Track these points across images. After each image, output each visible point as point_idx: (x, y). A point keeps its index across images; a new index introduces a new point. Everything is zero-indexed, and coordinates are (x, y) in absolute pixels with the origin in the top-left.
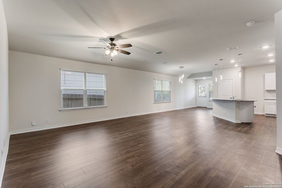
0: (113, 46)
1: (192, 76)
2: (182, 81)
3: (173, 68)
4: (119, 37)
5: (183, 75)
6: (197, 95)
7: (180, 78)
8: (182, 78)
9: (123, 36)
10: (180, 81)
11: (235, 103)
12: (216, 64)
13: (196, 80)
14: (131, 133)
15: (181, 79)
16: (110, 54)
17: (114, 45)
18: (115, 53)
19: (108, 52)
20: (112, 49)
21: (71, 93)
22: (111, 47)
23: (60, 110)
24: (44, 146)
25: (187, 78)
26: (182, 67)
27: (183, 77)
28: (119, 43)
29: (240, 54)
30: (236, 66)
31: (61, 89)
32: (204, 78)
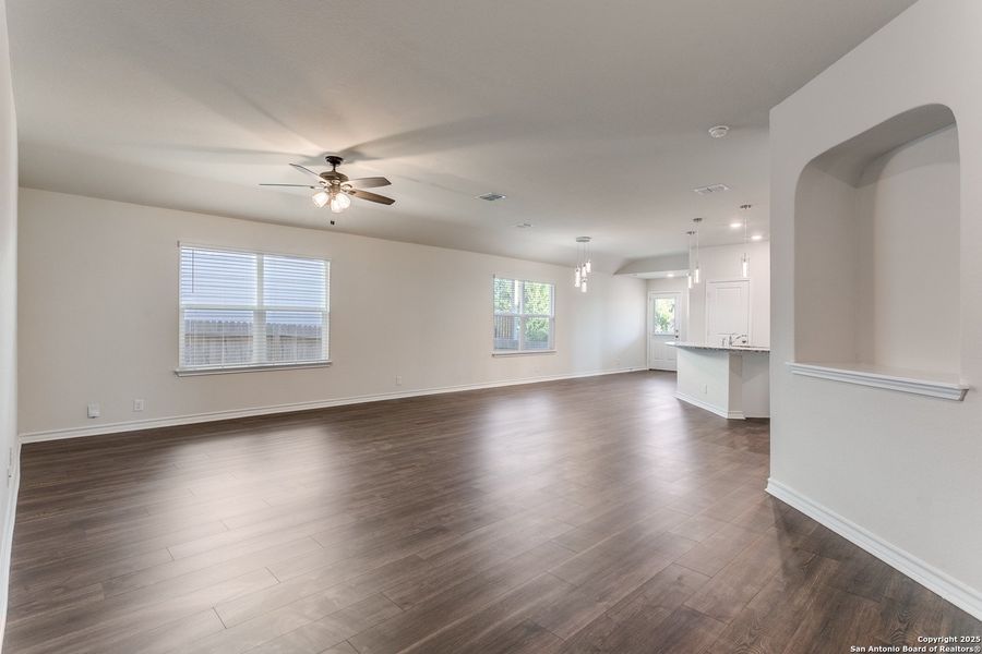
0: (337, 182)
1: (629, 266)
2: (585, 284)
3: (558, 240)
4: (354, 154)
5: (588, 265)
6: (650, 329)
7: (578, 274)
8: (584, 274)
9: (366, 151)
10: (577, 284)
11: (728, 357)
12: (690, 233)
13: (647, 281)
14: (391, 443)
15: (580, 278)
16: (329, 203)
17: (342, 178)
18: (342, 202)
19: (321, 198)
20: (334, 189)
21: (217, 319)
22: (328, 183)
23: (176, 373)
24: (123, 472)
25: (616, 273)
26: (584, 240)
27: (589, 269)
28: (353, 170)
29: (745, 206)
30: (757, 237)
31: (181, 307)
32: (670, 275)
